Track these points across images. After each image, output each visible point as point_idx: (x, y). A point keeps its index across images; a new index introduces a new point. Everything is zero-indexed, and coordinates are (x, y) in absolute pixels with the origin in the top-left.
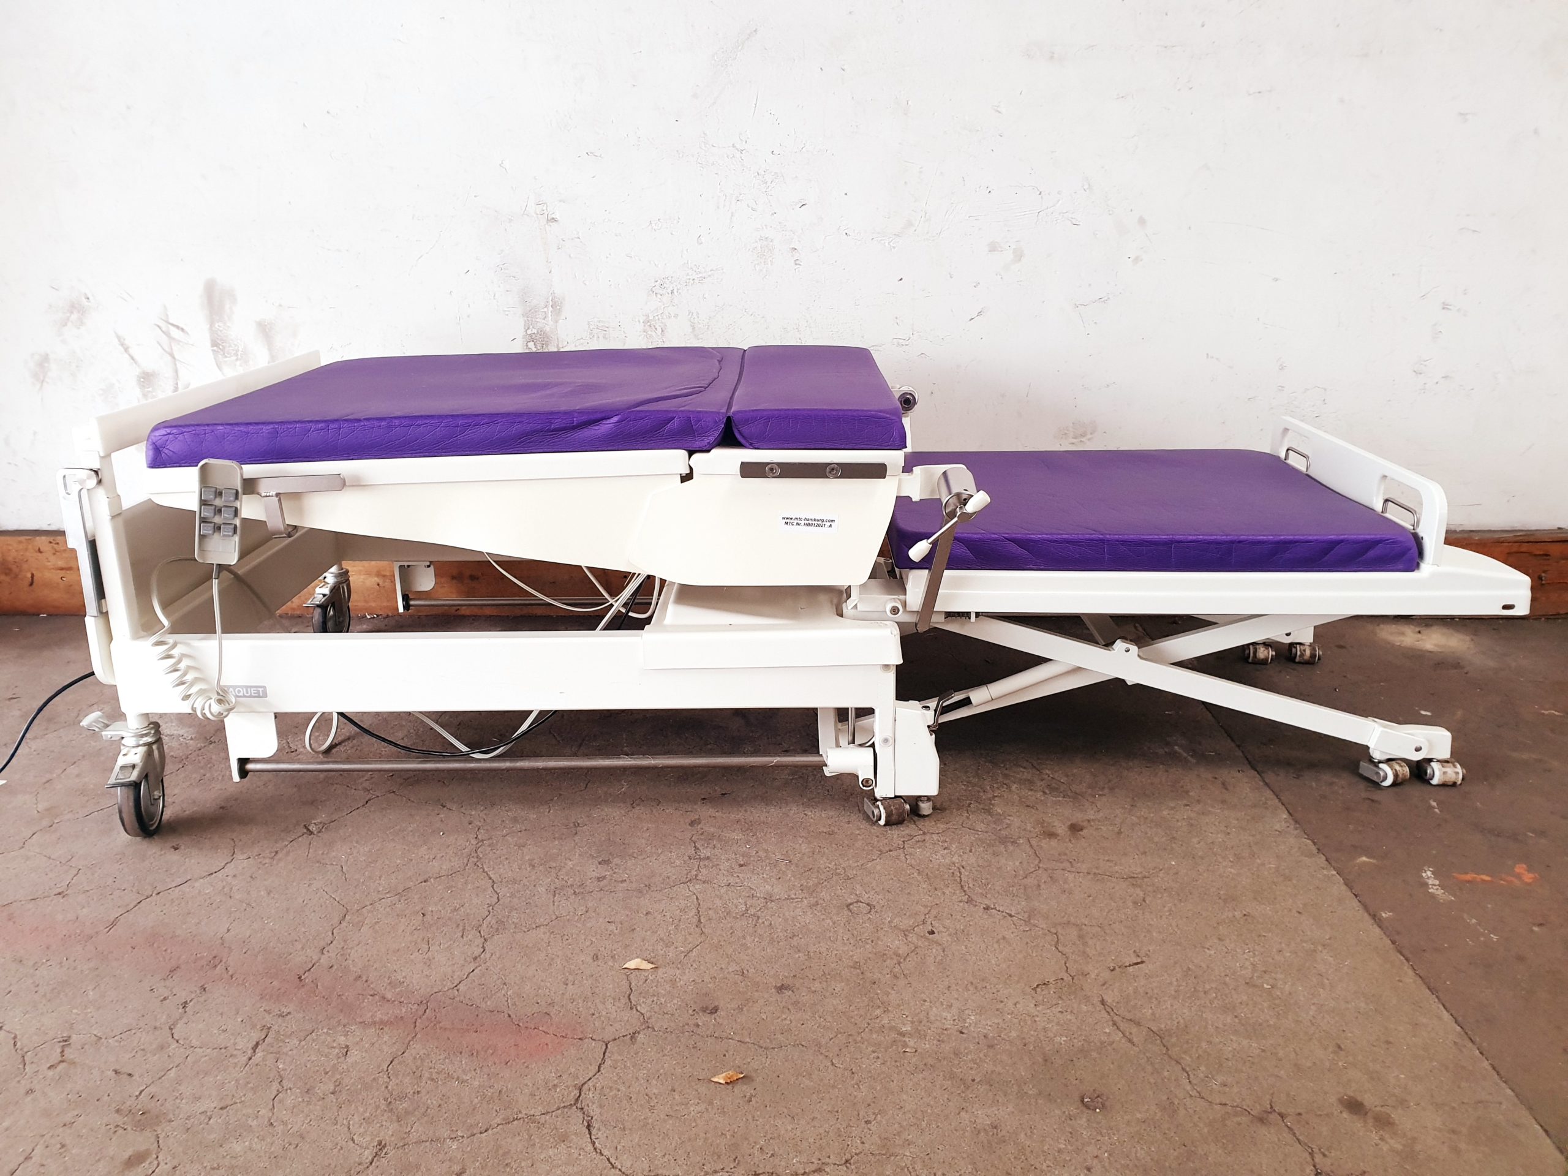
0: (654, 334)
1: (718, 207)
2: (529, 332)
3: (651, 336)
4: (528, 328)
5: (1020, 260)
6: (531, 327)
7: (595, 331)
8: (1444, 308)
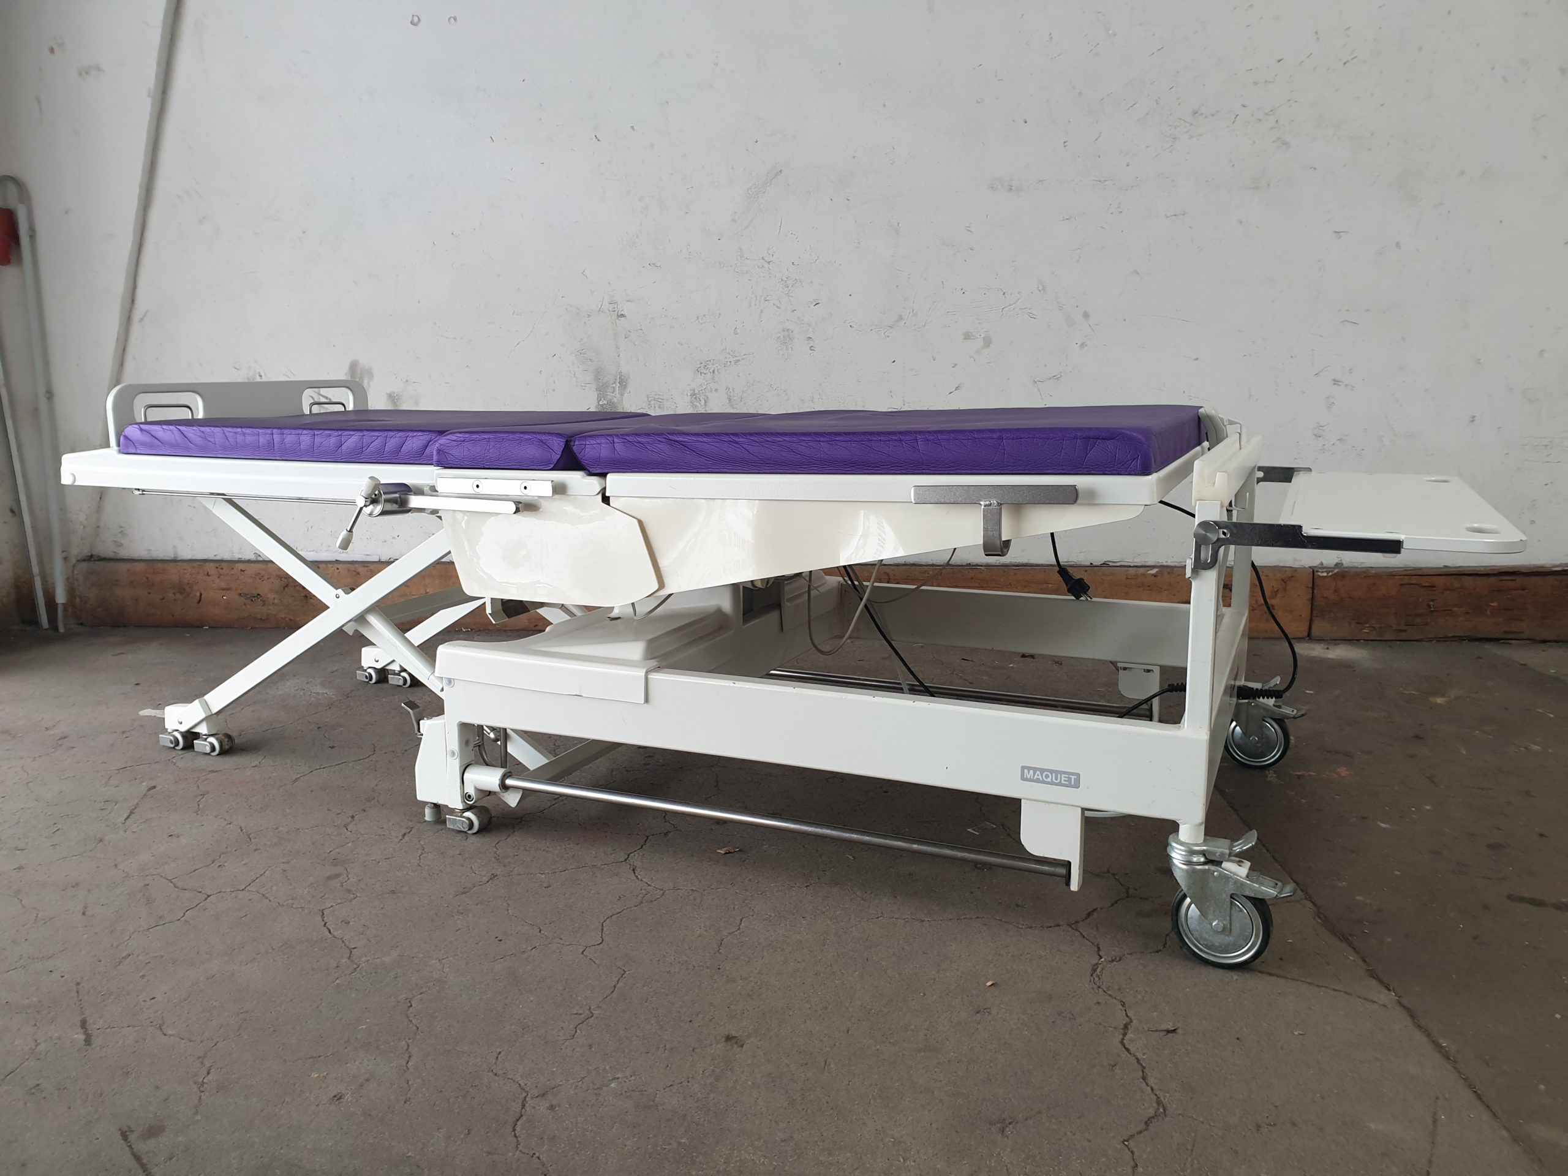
0: (698, 404)
1: (750, 306)
2: (601, 403)
3: (696, 406)
4: (600, 400)
5: (989, 346)
6: (602, 399)
7: (652, 402)
8: (1334, 384)
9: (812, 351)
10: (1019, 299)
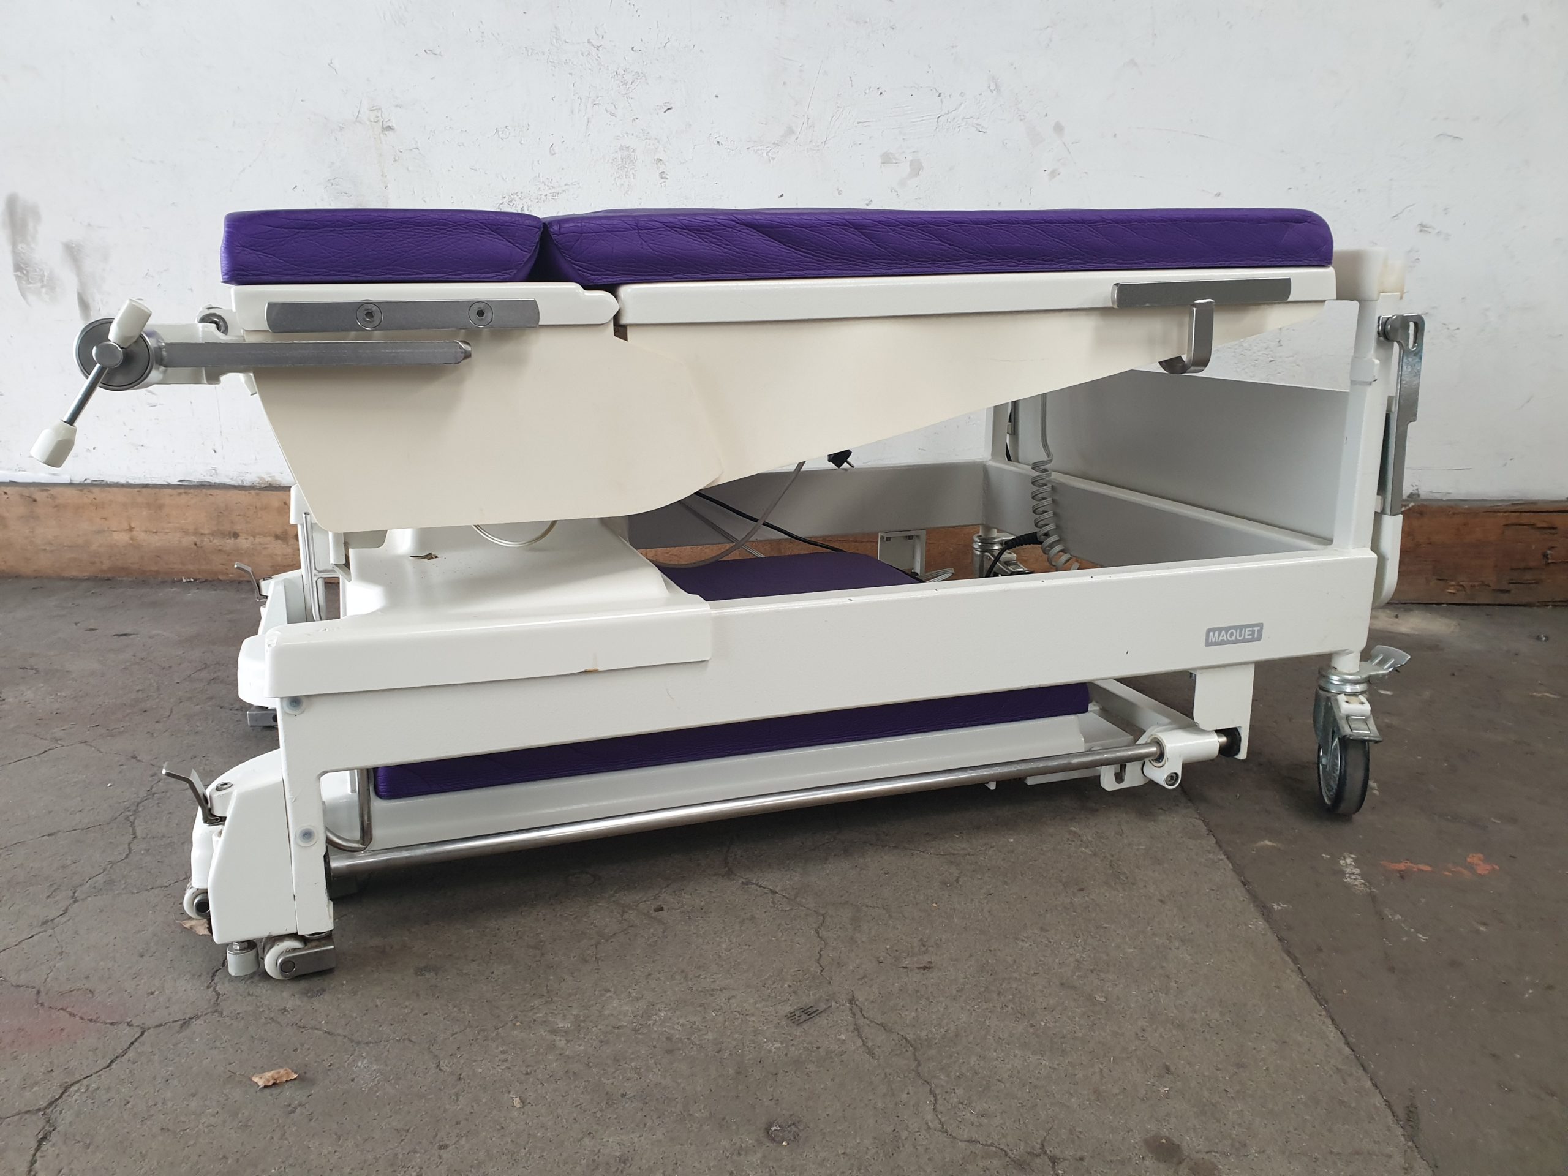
1: (572, 113)
5: (918, 174)
9: (663, 180)
10: (961, 104)
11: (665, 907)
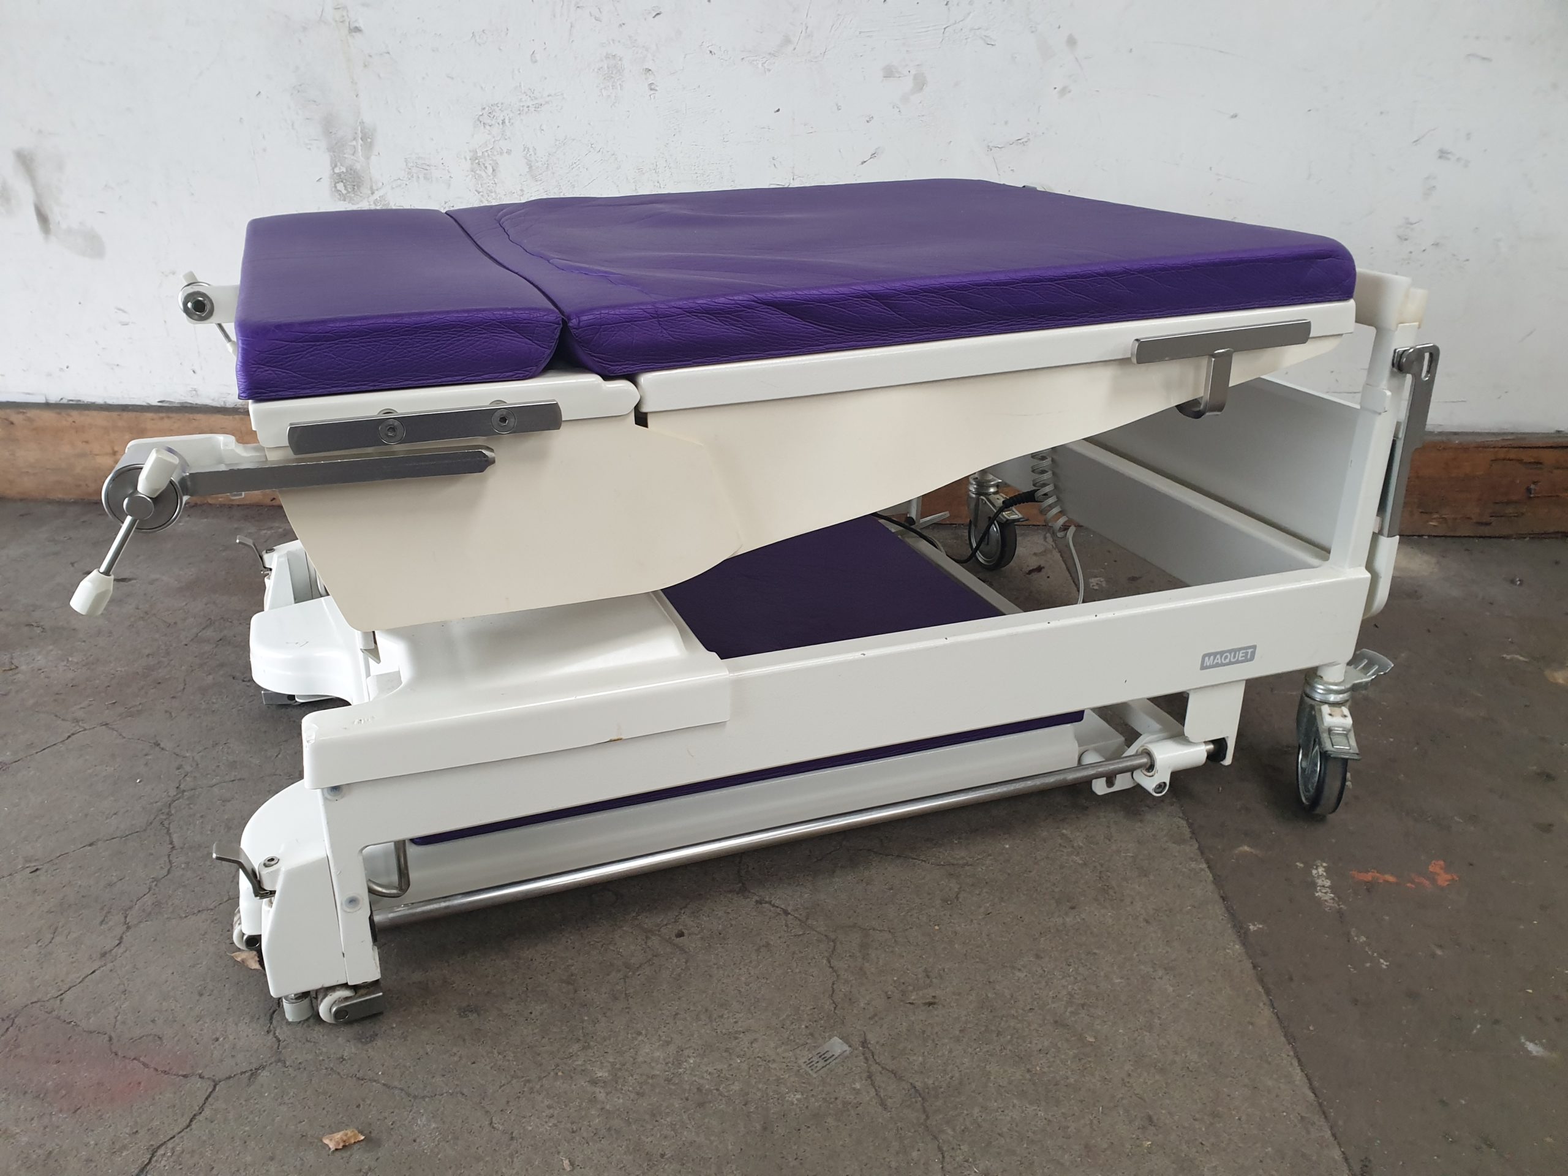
0: (483, 174)
1: (554, 16)
2: (337, 170)
3: (480, 176)
4: (336, 166)
5: (922, 89)
6: (339, 164)
7: (414, 170)
8: (1440, 157)
9: (652, 92)
10: (969, 14)
11: (686, 932)
